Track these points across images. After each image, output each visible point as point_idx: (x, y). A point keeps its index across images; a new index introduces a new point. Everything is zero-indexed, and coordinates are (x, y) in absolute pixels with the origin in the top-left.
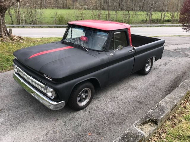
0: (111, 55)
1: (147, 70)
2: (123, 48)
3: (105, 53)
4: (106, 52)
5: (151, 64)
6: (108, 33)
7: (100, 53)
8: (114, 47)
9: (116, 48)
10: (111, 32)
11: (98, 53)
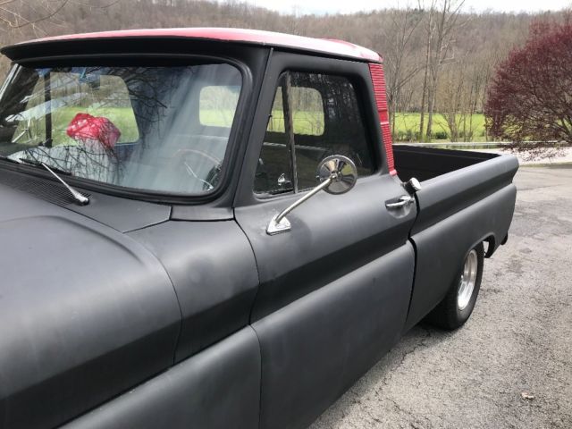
0: (272, 228)
1: (463, 300)
2: (360, 181)
3: (224, 214)
4: (231, 205)
5: (473, 273)
6: (247, 70)
7: (180, 212)
8: (289, 175)
9: (309, 182)
10: (261, 56)
11: (163, 213)
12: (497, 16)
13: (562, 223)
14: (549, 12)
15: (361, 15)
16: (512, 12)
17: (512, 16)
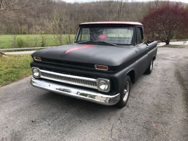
0: (139, 48)
7: (129, 46)
12: (135, 3)
13: (163, 58)
14: (150, 1)
15: (93, 2)
16: (140, 2)
17: (139, 3)
